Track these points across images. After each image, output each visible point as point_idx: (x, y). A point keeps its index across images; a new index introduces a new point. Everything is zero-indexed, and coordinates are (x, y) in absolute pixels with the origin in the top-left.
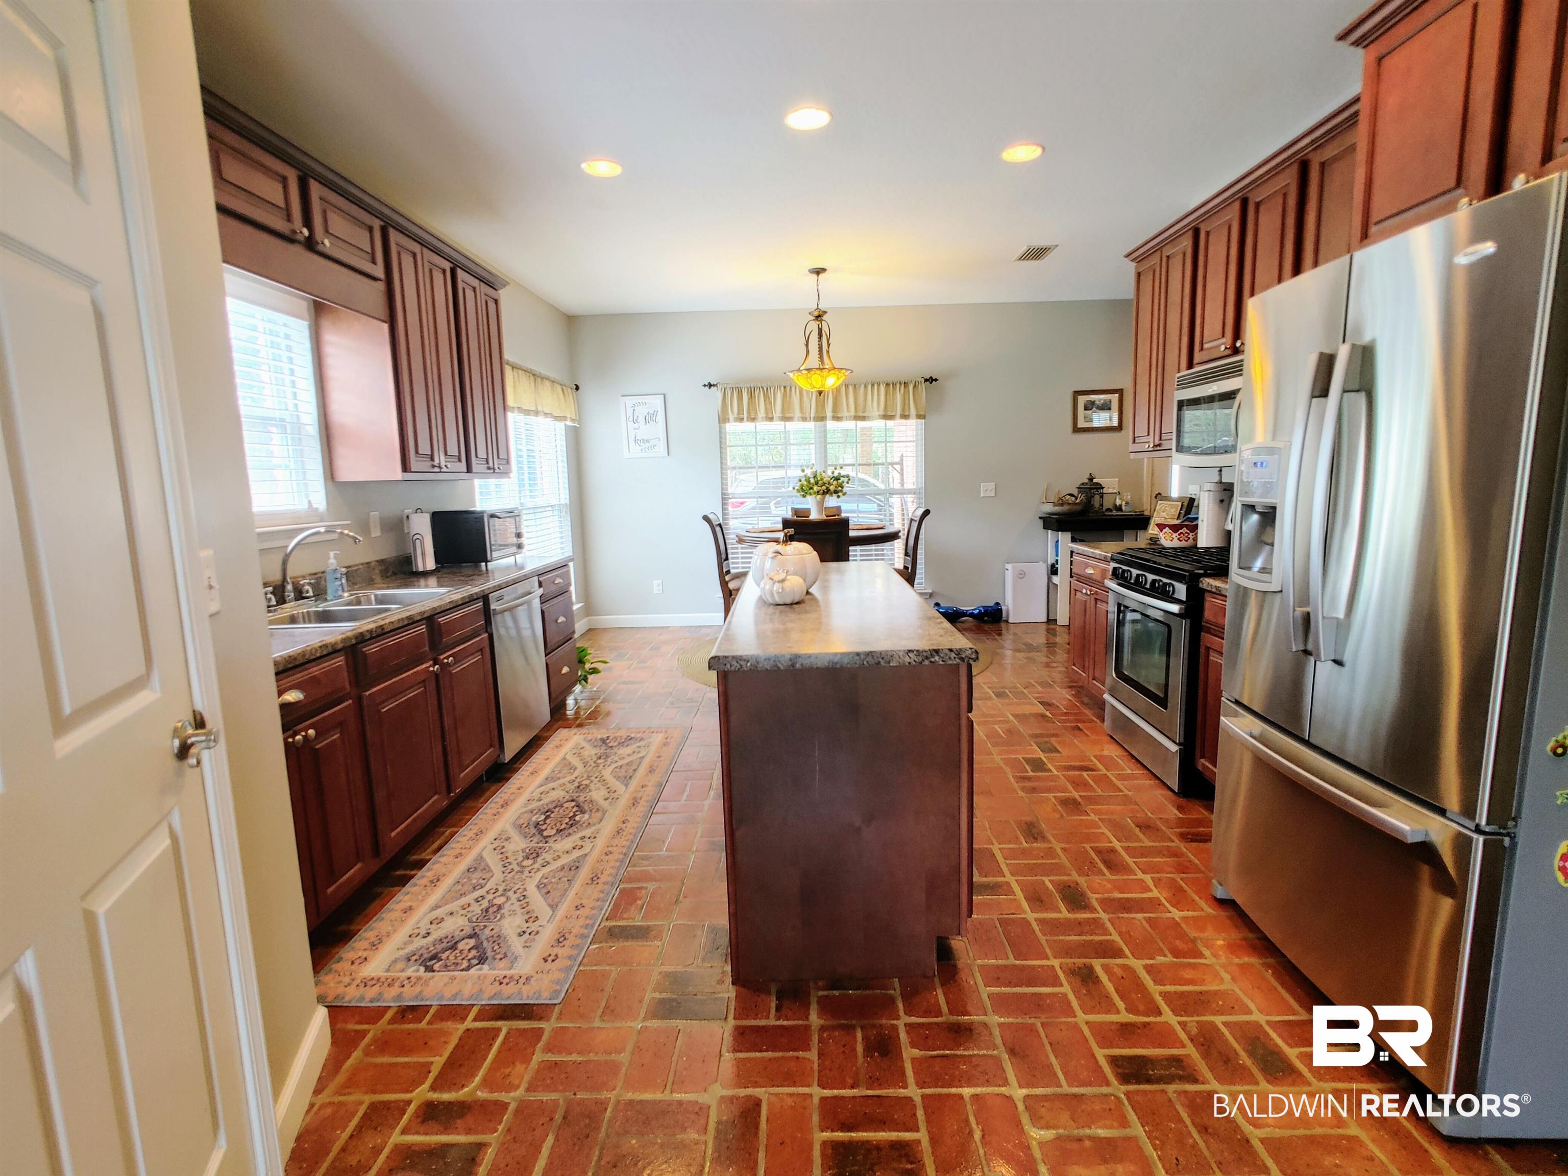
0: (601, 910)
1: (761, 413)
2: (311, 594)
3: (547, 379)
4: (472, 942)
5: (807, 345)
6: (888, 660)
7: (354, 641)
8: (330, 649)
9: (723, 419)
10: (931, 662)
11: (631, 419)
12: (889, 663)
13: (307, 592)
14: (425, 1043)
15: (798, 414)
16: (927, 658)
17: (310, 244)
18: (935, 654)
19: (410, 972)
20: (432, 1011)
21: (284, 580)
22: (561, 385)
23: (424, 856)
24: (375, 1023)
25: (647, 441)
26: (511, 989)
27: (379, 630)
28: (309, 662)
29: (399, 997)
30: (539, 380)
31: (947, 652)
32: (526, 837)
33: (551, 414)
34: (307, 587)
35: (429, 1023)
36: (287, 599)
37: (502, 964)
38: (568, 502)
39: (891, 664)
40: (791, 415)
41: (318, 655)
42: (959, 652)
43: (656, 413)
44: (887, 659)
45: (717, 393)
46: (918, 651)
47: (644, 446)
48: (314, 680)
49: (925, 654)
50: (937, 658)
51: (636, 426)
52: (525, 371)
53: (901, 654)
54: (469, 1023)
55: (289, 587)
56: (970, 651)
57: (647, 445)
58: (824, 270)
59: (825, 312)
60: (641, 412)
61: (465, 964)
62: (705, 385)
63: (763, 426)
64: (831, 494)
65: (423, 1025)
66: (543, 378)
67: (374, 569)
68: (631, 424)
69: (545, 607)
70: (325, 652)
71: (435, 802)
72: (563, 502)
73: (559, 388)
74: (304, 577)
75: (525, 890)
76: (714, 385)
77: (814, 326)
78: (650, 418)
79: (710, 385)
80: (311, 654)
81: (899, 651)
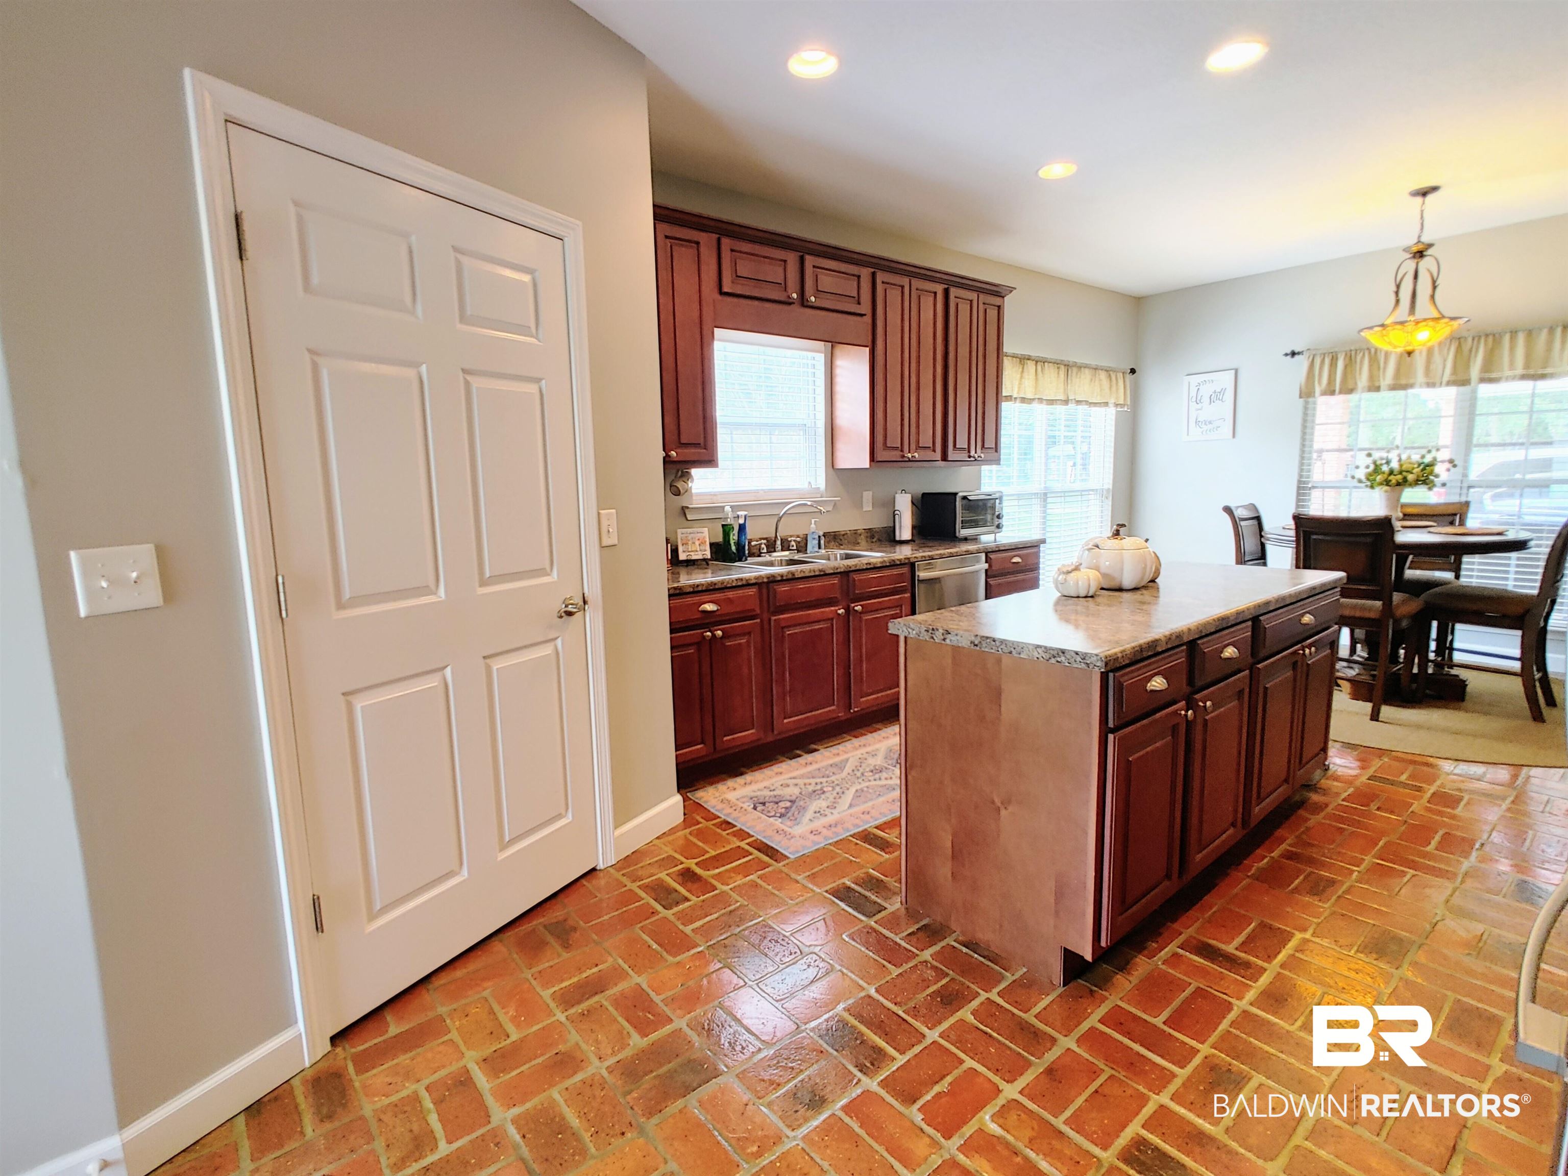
0: (876, 820)
1: (1363, 380)
2: (795, 548)
3: (1086, 366)
4: (788, 804)
5: (1397, 293)
6: (1019, 651)
7: (765, 580)
8: (744, 582)
9: (1307, 393)
10: (1058, 662)
11: (1194, 399)
12: (1020, 654)
13: (793, 546)
14: (715, 841)
15: (1420, 377)
16: (1054, 657)
17: (803, 302)
18: (1061, 654)
19: (745, 806)
20: (735, 829)
21: (776, 537)
22: (1107, 371)
23: (819, 747)
24: (707, 821)
25: (1210, 423)
26: (778, 838)
27: (790, 576)
28: (726, 588)
29: (728, 815)
30: (1075, 370)
31: (1073, 654)
32: (886, 758)
33: (1086, 401)
34: (793, 543)
35: (728, 834)
36: (777, 549)
37: (789, 823)
38: (1111, 487)
39: (1022, 656)
40: (1411, 381)
41: (734, 584)
42: (1084, 656)
43: (1223, 391)
44: (1018, 649)
45: (1302, 362)
46: (1046, 647)
47: (1205, 427)
48: (730, 601)
49: (1052, 652)
50: (1063, 659)
51: (1199, 406)
52: (1054, 363)
53: (1031, 647)
54: (743, 844)
55: (779, 542)
56: (1095, 658)
57: (1210, 426)
58: (1435, 189)
59: (1430, 246)
60: (1206, 391)
61: (772, 814)
62: (1286, 355)
63: (1363, 399)
64: (1411, 485)
65: (724, 833)
66: (1080, 367)
67: (860, 535)
68: (1193, 405)
69: (992, 582)
70: (740, 584)
71: (832, 711)
72: (1106, 487)
73: (1103, 375)
74: (791, 536)
75: (848, 789)
76: (1299, 353)
77: (1410, 265)
78: (1215, 397)
79: (1293, 354)
80: (728, 583)
81: (1029, 644)
